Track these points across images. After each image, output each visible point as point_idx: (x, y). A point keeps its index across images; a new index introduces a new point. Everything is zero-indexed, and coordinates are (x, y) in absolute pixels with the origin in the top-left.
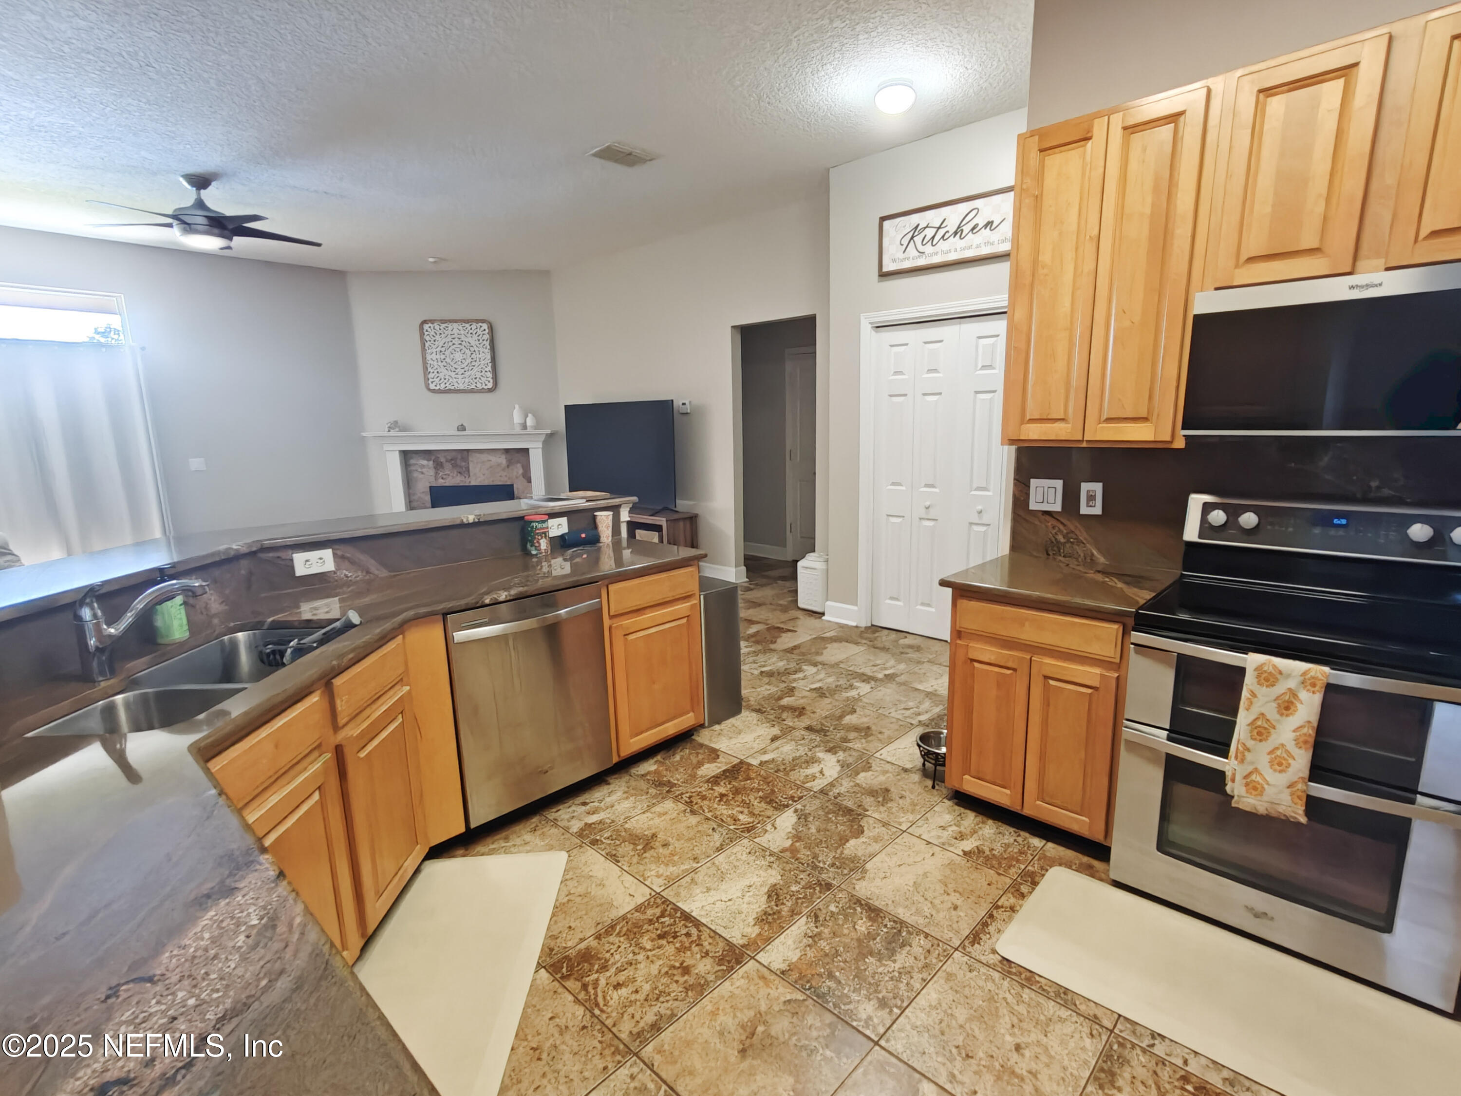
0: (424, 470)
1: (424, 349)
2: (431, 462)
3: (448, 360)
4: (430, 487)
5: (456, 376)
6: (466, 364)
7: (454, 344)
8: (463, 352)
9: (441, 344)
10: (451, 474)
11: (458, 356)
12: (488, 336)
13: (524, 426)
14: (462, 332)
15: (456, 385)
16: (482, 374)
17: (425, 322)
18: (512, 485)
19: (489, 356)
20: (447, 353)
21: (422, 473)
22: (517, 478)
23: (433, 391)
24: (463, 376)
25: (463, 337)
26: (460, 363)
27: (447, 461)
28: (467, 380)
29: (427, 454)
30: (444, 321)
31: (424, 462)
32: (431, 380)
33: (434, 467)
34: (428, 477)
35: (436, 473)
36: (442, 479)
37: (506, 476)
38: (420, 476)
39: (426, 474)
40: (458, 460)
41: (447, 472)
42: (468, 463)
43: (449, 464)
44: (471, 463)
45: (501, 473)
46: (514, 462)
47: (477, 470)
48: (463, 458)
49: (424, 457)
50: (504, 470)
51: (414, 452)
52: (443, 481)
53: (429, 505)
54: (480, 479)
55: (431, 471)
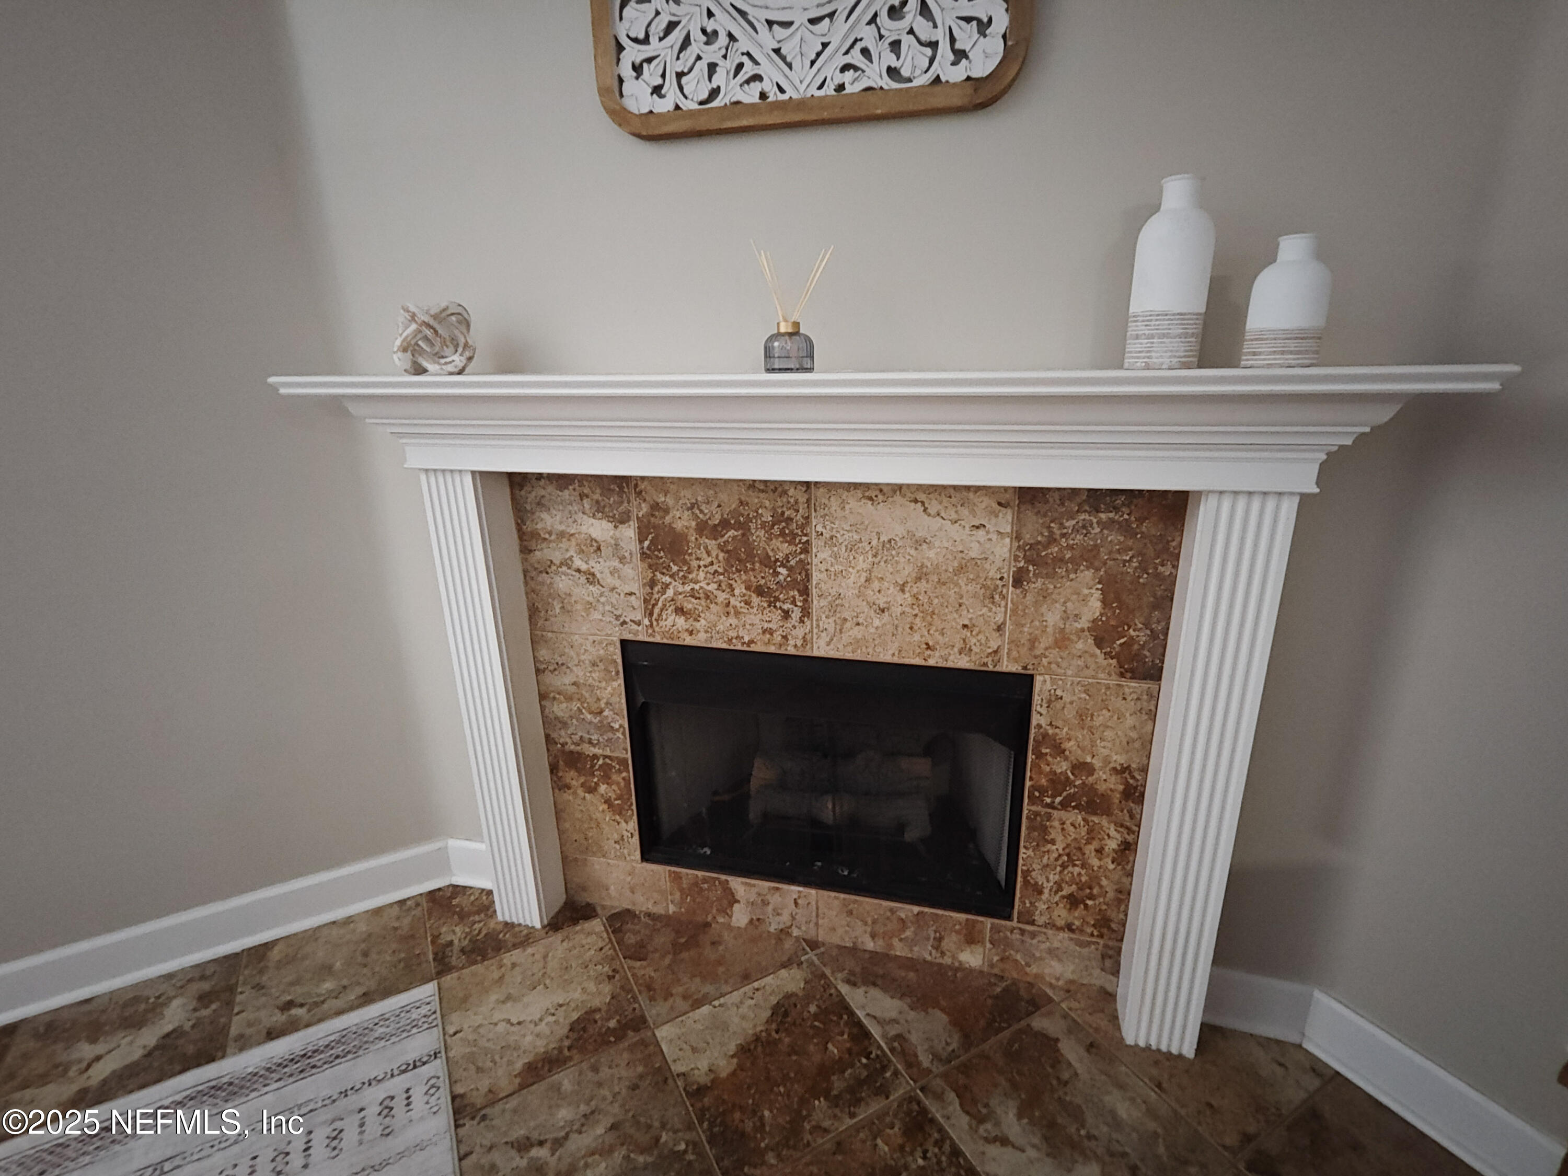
0: (600, 567)
2: (629, 532)
4: (624, 643)
5: (779, 11)
10: (722, 597)
13: (1217, 336)
15: (772, 73)
18: (1024, 682)
21: (591, 578)
22: (1062, 641)
23: (644, 127)
27: (702, 528)
28: (838, 34)
29: (611, 492)
31: (599, 529)
32: (631, 50)
33: (644, 556)
34: (614, 598)
35: (652, 583)
36: (680, 611)
37: (999, 628)
38: (582, 592)
39: (609, 581)
40: (758, 535)
41: (703, 581)
42: (806, 550)
43: (712, 544)
44: (825, 554)
45: (975, 611)
46: (1061, 560)
47: (849, 585)
48: (779, 518)
49: (599, 510)
50: (991, 595)
51: (563, 481)
52: (681, 622)
53: (622, 722)
54: (857, 632)
55: (628, 571)
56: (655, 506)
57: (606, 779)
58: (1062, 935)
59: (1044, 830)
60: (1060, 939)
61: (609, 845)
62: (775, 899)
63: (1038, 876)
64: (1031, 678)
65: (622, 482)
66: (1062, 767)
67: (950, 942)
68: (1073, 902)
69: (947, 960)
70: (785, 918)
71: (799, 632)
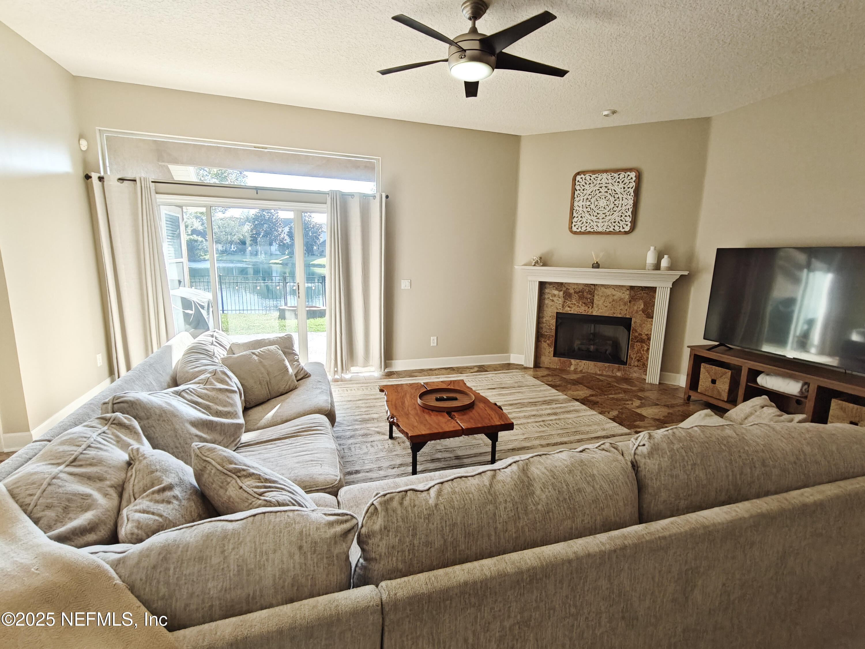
0: (555, 299)
1: (573, 198)
2: (562, 293)
3: (592, 206)
4: (557, 313)
5: (597, 220)
6: (608, 209)
7: (600, 192)
8: (607, 199)
9: (589, 192)
10: (577, 304)
11: (602, 203)
12: (634, 184)
13: (657, 267)
14: (610, 181)
15: (595, 228)
16: (622, 218)
17: (578, 174)
18: (630, 319)
19: (631, 202)
20: (592, 200)
21: (553, 301)
22: (637, 312)
23: (575, 233)
24: (603, 220)
25: (610, 186)
26: (602, 209)
27: (575, 292)
28: (606, 224)
29: (559, 285)
30: (594, 172)
31: (556, 292)
32: (574, 224)
33: (563, 297)
34: (557, 304)
35: (564, 302)
36: (569, 307)
37: (627, 310)
38: (551, 303)
39: (556, 301)
40: (585, 294)
41: (574, 301)
42: (594, 296)
43: (576, 295)
44: (597, 297)
45: (622, 307)
46: (637, 299)
47: (601, 303)
48: (589, 291)
49: (557, 289)
50: (625, 304)
51: (550, 283)
52: (569, 309)
53: (554, 328)
54: (601, 311)
55: (560, 300)
56: (567, 289)
57: (549, 340)
58: (636, 368)
59: (633, 346)
60: (636, 369)
61: (547, 353)
62: (580, 364)
63: (632, 356)
64: (631, 319)
65: (562, 284)
66: (637, 334)
67: (615, 370)
68: (638, 361)
69: (614, 375)
70: (582, 368)
71: (591, 311)
